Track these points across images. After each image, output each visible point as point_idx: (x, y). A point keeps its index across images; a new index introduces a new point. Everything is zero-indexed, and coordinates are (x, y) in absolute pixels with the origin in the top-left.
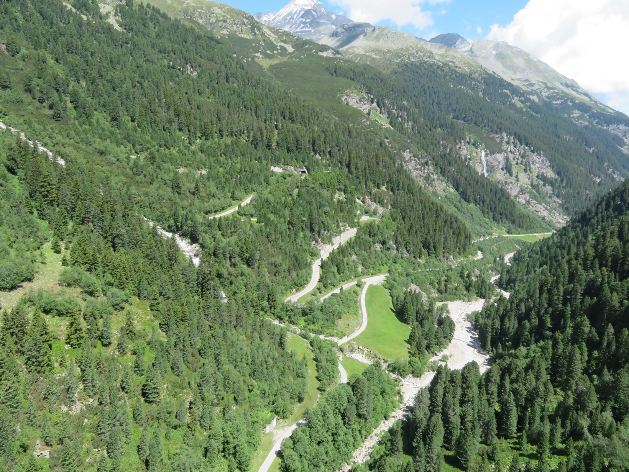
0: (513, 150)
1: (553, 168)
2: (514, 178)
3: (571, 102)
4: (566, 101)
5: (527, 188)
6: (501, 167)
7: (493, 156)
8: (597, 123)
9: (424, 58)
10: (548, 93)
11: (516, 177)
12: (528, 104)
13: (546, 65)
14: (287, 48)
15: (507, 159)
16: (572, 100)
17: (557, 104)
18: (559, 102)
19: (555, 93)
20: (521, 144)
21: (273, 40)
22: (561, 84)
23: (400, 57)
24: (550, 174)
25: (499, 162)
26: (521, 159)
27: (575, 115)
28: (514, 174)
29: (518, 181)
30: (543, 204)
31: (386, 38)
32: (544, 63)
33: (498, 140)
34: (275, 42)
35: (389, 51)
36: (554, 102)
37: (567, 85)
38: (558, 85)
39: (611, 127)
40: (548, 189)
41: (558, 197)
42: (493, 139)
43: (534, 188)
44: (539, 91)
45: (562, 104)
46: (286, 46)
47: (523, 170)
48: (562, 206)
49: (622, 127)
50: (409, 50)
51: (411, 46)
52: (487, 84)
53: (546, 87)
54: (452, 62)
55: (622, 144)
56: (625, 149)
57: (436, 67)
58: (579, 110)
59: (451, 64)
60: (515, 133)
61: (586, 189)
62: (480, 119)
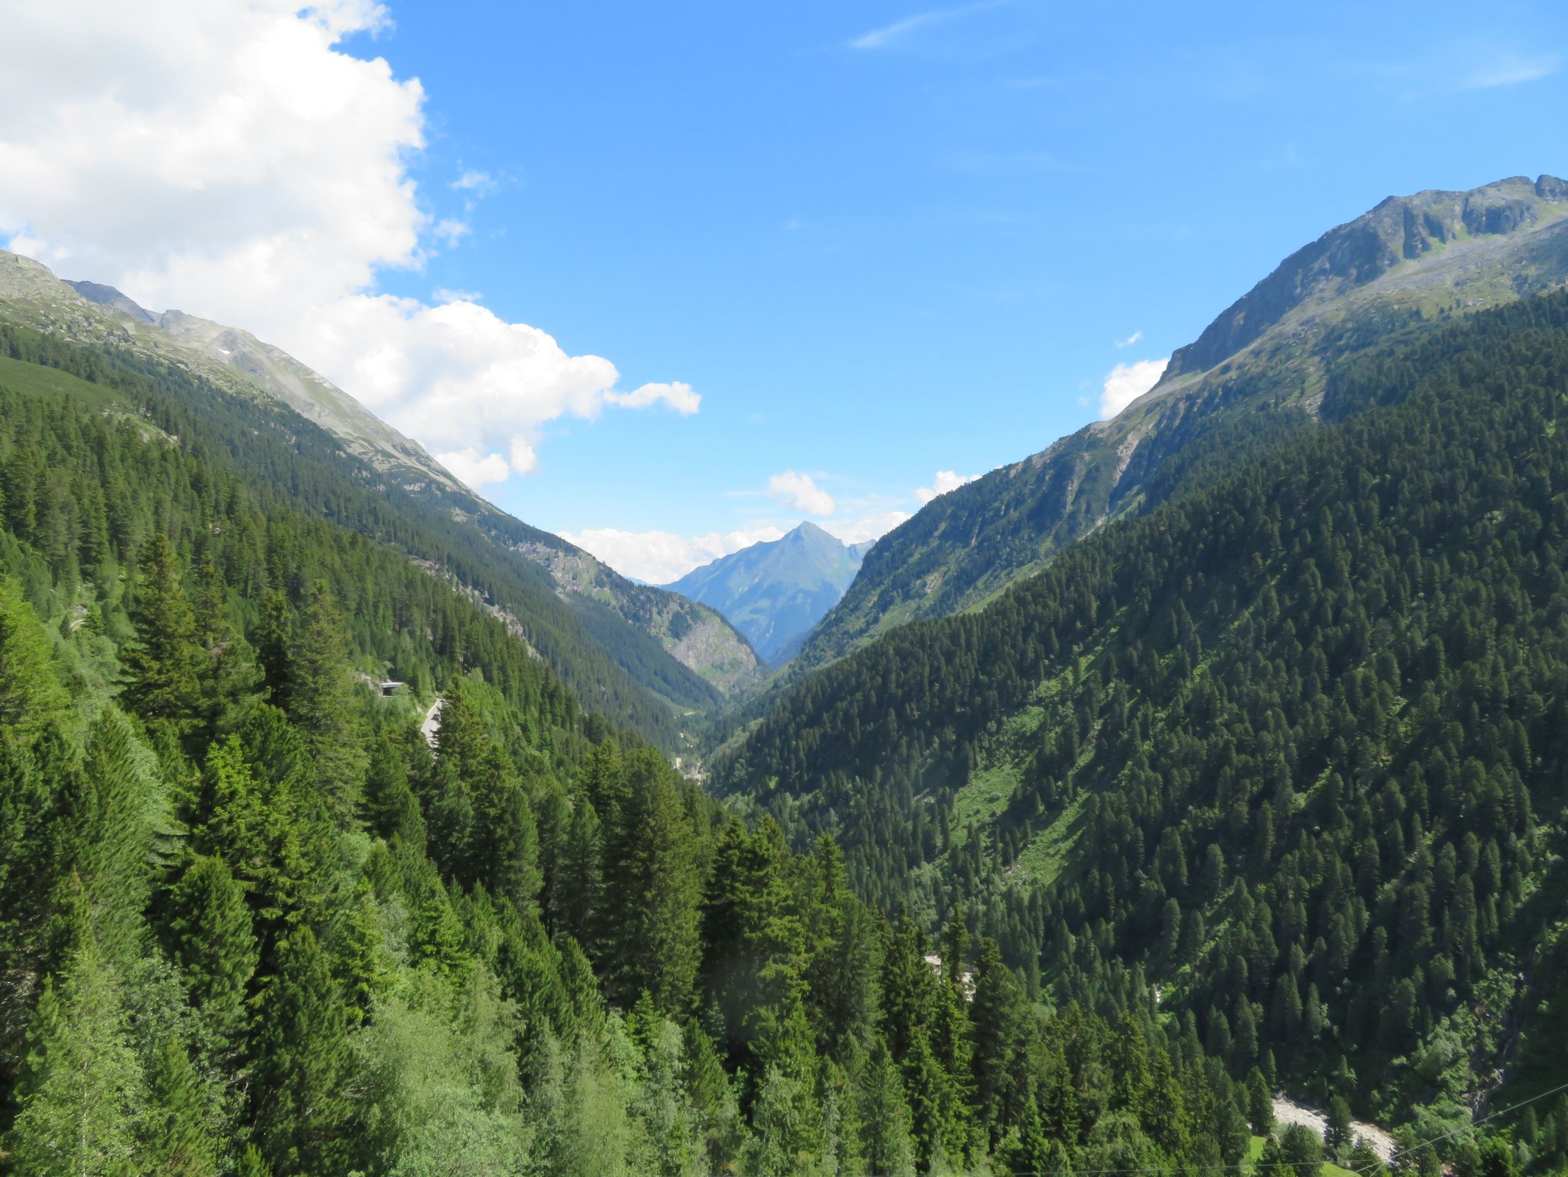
3: (438, 488)
4: (428, 486)
8: (497, 538)
9: (114, 340)
10: (386, 466)
12: (381, 487)
13: (353, 400)
16: (440, 487)
17: (413, 491)
18: (416, 487)
19: (399, 466)
22: (394, 446)
23: (45, 326)
27: (458, 519)
32: (347, 396)
36: (407, 487)
37: (406, 451)
38: (390, 449)
39: (523, 547)
44: (366, 458)
45: (422, 492)
49: (540, 547)
50: (58, 310)
51: (54, 300)
52: (298, 433)
53: (377, 451)
54: (180, 362)
55: (552, 584)
56: (559, 592)
57: (163, 371)
58: (462, 508)
59: (182, 366)
60: (449, 558)
61: (598, 681)
62: (371, 520)
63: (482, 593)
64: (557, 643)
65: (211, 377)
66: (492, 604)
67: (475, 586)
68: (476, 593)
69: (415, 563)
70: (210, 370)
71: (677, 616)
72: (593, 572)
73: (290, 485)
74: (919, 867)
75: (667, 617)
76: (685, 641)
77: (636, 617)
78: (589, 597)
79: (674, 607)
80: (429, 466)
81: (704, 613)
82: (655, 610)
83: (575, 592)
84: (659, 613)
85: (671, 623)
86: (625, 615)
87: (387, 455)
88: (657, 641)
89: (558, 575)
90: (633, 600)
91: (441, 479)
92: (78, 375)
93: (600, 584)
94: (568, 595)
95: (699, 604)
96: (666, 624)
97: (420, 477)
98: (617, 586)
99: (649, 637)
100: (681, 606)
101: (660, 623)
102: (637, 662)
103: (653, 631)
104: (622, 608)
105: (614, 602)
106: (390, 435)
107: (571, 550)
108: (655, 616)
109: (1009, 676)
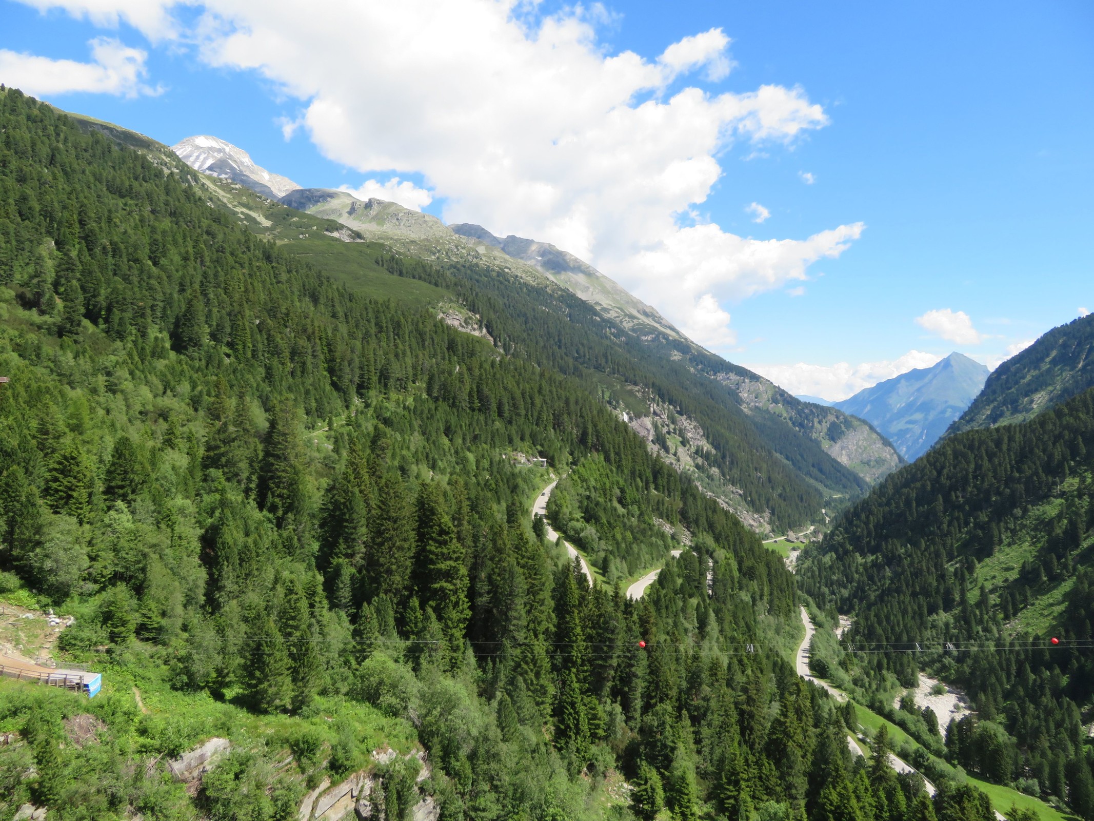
0: (658, 411)
1: (708, 438)
2: (671, 456)
3: (664, 338)
4: (657, 336)
5: (694, 472)
6: (651, 438)
7: (639, 421)
8: (703, 370)
9: (470, 258)
10: (631, 324)
11: (675, 454)
12: (623, 339)
13: (614, 282)
14: (258, 219)
15: (655, 426)
16: (666, 337)
17: (647, 341)
18: (649, 338)
19: (639, 324)
20: (664, 402)
21: (225, 200)
22: (638, 311)
23: (434, 254)
24: (707, 447)
25: (648, 430)
26: (672, 426)
27: (676, 358)
28: (672, 451)
29: (678, 460)
30: (723, 497)
31: (395, 221)
32: (610, 280)
33: (639, 395)
34: (230, 206)
35: (412, 242)
36: (643, 338)
37: (646, 314)
38: (635, 313)
39: (720, 376)
40: (715, 471)
41: (733, 485)
42: (631, 393)
43: (703, 472)
44: (618, 320)
45: (653, 340)
46: (253, 214)
47: (679, 444)
48: (744, 497)
49: (732, 376)
50: (443, 244)
51: (441, 237)
52: (570, 306)
53: (626, 315)
54: (506, 267)
55: (739, 401)
56: (745, 408)
57: (494, 274)
58: (678, 351)
59: (506, 270)
60: (653, 384)
61: (756, 469)
62: (604, 360)
63: (675, 407)
64: (727, 442)
65: (524, 276)
66: (682, 415)
67: (670, 403)
68: (671, 407)
69: (629, 388)
70: (524, 271)
71: (833, 424)
72: (770, 394)
73: (556, 339)
74: (937, 614)
75: (825, 426)
76: (839, 443)
77: (801, 425)
78: (767, 411)
79: (832, 418)
80: (660, 323)
81: (855, 423)
82: (816, 420)
83: (756, 407)
84: (820, 422)
85: (829, 429)
86: (793, 423)
87: (632, 317)
88: (817, 443)
89: (744, 395)
90: (799, 413)
91: (668, 331)
92: (430, 283)
93: (775, 401)
94: (751, 409)
95: (852, 416)
96: (825, 430)
97: (653, 330)
98: (788, 403)
99: (811, 440)
100: (837, 417)
101: (820, 430)
102: (799, 457)
103: (814, 436)
104: (791, 419)
105: (785, 415)
106: (635, 303)
107: (754, 377)
108: (816, 425)
109: (1036, 473)
